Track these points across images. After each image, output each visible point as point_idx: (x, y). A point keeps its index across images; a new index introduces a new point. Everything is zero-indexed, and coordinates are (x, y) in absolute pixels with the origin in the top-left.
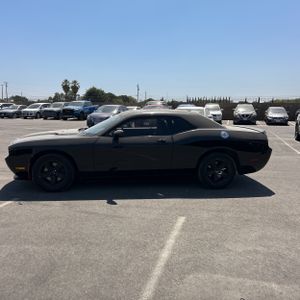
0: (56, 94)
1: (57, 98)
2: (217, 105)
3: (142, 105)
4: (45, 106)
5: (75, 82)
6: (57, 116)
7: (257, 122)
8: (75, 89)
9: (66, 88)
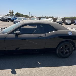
0: (8, 14)
1: (8, 15)
2: (52, 19)
3: (31, 18)
4: (3, 17)
5: (13, 11)
6: (6, 20)
7: (63, 24)
8: (13, 13)
9: (10, 12)
